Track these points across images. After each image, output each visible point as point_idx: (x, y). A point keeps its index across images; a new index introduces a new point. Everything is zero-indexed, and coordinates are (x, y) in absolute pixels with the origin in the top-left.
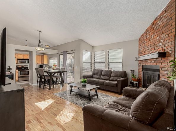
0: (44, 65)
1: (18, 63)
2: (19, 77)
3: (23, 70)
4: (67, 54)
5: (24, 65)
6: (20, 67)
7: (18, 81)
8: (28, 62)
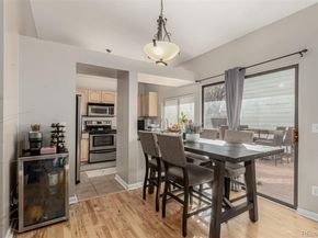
0: (149, 120)
1: (90, 114)
2: (90, 152)
3: (101, 132)
4: (246, 77)
5: (104, 120)
6: (94, 124)
7: (89, 162)
8: (112, 112)
